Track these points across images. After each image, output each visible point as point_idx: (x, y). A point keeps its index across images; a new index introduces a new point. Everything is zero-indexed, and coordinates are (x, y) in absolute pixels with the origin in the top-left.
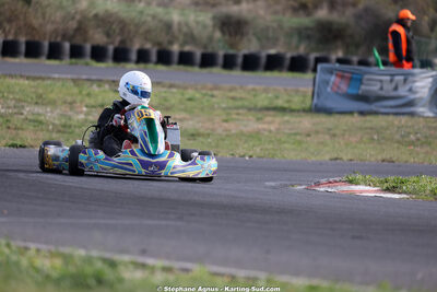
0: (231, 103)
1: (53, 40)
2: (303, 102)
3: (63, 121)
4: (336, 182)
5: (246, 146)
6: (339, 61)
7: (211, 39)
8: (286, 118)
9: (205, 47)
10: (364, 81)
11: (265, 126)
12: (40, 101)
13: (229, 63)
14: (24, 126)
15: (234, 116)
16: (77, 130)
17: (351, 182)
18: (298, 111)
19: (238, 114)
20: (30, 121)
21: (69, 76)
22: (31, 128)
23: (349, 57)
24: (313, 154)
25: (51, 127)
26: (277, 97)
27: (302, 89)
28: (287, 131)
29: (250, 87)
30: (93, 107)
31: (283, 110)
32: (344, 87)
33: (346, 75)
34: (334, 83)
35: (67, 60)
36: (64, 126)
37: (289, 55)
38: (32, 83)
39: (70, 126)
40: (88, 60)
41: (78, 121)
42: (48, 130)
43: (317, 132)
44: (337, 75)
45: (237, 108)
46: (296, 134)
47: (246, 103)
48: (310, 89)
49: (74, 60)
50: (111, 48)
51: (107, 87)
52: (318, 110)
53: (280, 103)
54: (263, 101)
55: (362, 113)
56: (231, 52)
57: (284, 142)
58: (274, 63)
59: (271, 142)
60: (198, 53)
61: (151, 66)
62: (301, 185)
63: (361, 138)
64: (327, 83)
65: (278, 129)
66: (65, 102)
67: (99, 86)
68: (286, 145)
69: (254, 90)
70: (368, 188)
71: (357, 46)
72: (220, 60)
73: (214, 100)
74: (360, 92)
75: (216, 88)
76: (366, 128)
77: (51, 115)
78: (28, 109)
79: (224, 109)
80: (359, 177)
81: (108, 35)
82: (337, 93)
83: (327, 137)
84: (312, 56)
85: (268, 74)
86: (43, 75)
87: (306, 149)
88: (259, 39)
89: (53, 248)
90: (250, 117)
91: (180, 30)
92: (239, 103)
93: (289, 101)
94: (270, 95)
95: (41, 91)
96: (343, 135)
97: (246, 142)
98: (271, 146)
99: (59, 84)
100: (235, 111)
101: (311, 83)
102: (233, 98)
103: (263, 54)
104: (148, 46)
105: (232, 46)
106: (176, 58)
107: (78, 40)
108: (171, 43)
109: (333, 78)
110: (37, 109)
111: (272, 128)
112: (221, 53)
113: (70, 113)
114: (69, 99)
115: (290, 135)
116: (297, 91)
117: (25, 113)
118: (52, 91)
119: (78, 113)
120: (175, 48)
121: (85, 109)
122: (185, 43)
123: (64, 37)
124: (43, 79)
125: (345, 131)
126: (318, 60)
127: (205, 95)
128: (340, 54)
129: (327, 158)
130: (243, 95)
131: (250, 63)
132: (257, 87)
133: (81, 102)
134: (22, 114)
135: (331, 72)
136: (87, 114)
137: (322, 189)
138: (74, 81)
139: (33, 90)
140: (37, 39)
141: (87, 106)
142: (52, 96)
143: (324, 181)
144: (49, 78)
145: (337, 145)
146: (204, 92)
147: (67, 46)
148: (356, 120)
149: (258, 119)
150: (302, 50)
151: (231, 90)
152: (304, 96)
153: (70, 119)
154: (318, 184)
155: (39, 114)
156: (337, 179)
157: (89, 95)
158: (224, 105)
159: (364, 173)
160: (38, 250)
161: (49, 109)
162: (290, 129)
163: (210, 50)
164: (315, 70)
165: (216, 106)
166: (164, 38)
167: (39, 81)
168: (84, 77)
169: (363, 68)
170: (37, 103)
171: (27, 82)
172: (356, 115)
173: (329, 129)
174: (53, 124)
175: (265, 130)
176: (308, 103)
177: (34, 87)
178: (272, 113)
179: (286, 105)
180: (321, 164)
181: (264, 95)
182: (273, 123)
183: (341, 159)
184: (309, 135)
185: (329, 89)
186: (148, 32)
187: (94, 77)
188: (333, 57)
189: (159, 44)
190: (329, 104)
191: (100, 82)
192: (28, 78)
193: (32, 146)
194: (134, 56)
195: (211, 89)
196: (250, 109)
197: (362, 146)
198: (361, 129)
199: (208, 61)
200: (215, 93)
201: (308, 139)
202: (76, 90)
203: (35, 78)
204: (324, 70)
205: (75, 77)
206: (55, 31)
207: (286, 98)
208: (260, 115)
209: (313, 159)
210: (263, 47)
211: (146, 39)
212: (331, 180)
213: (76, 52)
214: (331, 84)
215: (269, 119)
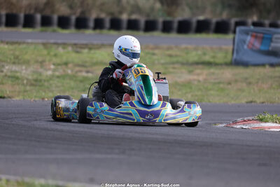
0: (168, 59)
1: (27, 12)
2: (226, 57)
3: (35, 76)
4: (249, 120)
5: (180, 93)
6: (255, 24)
7: (152, 9)
8: (212, 70)
9: (148, 15)
10: (274, 40)
11: (195, 77)
12: (16, 61)
13: (167, 28)
14: (4, 81)
15: (171, 70)
16: (46, 84)
17: (261, 120)
18: (221, 64)
19: (174, 68)
20: (9, 77)
21: (40, 41)
22: (10, 82)
23: (262, 21)
24: (232, 98)
25: (25, 82)
26: (205, 54)
27: (224, 47)
28: (212, 81)
29: (183, 46)
30: (59, 65)
31: (209, 64)
32: (257, 45)
33: (259, 35)
34: (250, 42)
35: (38, 29)
36: (36, 80)
37: (214, 20)
38: (11, 47)
39: (41, 81)
40: (55, 27)
41: (47, 76)
42: (23, 84)
43: (236, 81)
44: (252, 36)
45: (173, 63)
46: (219, 83)
47: (180, 59)
48: (230, 47)
49: (44, 28)
50: (73, 18)
51: (70, 49)
52: (237, 63)
53: (207, 58)
54: (193, 57)
55: (272, 65)
56: (169, 19)
57: (210, 90)
58: (202, 27)
59: (200, 89)
60: (142, 20)
61: (105, 31)
62: (221, 123)
63: (272, 85)
64: (244, 42)
65: (205, 80)
66: (37, 62)
67: (64, 48)
68: (212, 92)
69: (186, 48)
70: (274, 125)
71: (269, 12)
72: (160, 26)
73: (155, 57)
74: (270, 49)
75: (157, 48)
76: (275, 77)
77: (25, 72)
78: (7, 67)
79: (163, 64)
80: (268, 116)
81: (71, 7)
82: (252, 50)
83: (244, 84)
84: (233, 21)
85: (199, 36)
86: (20, 40)
87: (228, 95)
88: (191, 8)
89: (19, 179)
90: (184, 70)
91: (128, 3)
92: (175, 59)
93: (214, 57)
94: (200, 52)
95: (17, 53)
96: (257, 82)
97: (179, 90)
98: (199, 93)
99: (32, 47)
100: (171, 66)
101: (231, 42)
102: (170, 56)
103: (194, 20)
104: (103, 16)
105: (169, 14)
106: (125, 25)
107: (47, 12)
108: (121, 13)
109: (249, 38)
110: (15, 68)
111: (201, 78)
112: (161, 20)
113: (41, 70)
114: (40, 59)
115: (215, 84)
116: (221, 49)
117: (5, 71)
118: (26, 53)
119: (47, 70)
120: (125, 17)
121: (52, 67)
122: (132, 13)
123: (37, 10)
124: (19, 43)
125: (259, 79)
126: (237, 24)
127: (148, 53)
128: (255, 19)
129: (244, 101)
130: (178, 53)
131: (184, 28)
132: (189, 46)
133: (50, 61)
134: (2, 72)
135: (247, 33)
136: (54, 70)
137: (238, 127)
138: (44, 45)
139: (11, 52)
140: (14, 12)
141: (54, 64)
142: (27, 57)
143: (239, 120)
144: (24, 43)
145: (252, 91)
146: (147, 51)
147: (38, 17)
148: (267, 70)
149: (190, 72)
150: (224, 16)
151: (169, 49)
152: (226, 52)
153: (40, 74)
154: (235, 123)
155: (16, 72)
156: (251, 118)
157: (55, 55)
158: (162, 61)
159: (272, 112)
160: (8, 181)
161: (24, 67)
162: (215, 79)
163: (151, 18)
164: (234, 32)
165: (156, 62)
166: (115, 9)
167: (16, 46)
168: (52, 41)
169: (273, 29)
170: (14, 63)
171: (6, 46)
172: (267, 67)
173: (246, 79)
174: (27, 79)
175: (194, 80)
176: (229, 58)
177: (12, 50)
178: (200, 66)
179: (212, 60)
180: (239, 106)
181: (194, 53)
182: (201, 75)
183: (255, 102)
184: (229, 83)
185: (246, 47)
186: (103, 4)
187: (59, 41)
188: (250, 21)
189: (112, 14)
190: (246, 58)
191: (64, 45)
192: (7, 43)
193: (9, 97)
194: (91, 24)
195: (153, 49)
196: (183, 64)
197: (272, 91)
198: (271, 77)
199: (150, 26)
200: (156, 51)
201: (229, 86)
202: (45, 52)
203: (13, 43)
204: (242, 32)
205: (45, 41)
206: (29, 6)
207: (212, 54)
208: (191, 68)
209: (233, 102)
210: (194, 14)
211: (101, 10)
212: (246, 119)
213: (46, 22)
214: (247, 42)
215: (198, 71)
